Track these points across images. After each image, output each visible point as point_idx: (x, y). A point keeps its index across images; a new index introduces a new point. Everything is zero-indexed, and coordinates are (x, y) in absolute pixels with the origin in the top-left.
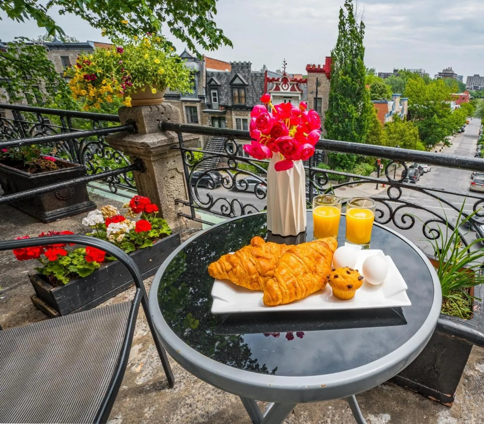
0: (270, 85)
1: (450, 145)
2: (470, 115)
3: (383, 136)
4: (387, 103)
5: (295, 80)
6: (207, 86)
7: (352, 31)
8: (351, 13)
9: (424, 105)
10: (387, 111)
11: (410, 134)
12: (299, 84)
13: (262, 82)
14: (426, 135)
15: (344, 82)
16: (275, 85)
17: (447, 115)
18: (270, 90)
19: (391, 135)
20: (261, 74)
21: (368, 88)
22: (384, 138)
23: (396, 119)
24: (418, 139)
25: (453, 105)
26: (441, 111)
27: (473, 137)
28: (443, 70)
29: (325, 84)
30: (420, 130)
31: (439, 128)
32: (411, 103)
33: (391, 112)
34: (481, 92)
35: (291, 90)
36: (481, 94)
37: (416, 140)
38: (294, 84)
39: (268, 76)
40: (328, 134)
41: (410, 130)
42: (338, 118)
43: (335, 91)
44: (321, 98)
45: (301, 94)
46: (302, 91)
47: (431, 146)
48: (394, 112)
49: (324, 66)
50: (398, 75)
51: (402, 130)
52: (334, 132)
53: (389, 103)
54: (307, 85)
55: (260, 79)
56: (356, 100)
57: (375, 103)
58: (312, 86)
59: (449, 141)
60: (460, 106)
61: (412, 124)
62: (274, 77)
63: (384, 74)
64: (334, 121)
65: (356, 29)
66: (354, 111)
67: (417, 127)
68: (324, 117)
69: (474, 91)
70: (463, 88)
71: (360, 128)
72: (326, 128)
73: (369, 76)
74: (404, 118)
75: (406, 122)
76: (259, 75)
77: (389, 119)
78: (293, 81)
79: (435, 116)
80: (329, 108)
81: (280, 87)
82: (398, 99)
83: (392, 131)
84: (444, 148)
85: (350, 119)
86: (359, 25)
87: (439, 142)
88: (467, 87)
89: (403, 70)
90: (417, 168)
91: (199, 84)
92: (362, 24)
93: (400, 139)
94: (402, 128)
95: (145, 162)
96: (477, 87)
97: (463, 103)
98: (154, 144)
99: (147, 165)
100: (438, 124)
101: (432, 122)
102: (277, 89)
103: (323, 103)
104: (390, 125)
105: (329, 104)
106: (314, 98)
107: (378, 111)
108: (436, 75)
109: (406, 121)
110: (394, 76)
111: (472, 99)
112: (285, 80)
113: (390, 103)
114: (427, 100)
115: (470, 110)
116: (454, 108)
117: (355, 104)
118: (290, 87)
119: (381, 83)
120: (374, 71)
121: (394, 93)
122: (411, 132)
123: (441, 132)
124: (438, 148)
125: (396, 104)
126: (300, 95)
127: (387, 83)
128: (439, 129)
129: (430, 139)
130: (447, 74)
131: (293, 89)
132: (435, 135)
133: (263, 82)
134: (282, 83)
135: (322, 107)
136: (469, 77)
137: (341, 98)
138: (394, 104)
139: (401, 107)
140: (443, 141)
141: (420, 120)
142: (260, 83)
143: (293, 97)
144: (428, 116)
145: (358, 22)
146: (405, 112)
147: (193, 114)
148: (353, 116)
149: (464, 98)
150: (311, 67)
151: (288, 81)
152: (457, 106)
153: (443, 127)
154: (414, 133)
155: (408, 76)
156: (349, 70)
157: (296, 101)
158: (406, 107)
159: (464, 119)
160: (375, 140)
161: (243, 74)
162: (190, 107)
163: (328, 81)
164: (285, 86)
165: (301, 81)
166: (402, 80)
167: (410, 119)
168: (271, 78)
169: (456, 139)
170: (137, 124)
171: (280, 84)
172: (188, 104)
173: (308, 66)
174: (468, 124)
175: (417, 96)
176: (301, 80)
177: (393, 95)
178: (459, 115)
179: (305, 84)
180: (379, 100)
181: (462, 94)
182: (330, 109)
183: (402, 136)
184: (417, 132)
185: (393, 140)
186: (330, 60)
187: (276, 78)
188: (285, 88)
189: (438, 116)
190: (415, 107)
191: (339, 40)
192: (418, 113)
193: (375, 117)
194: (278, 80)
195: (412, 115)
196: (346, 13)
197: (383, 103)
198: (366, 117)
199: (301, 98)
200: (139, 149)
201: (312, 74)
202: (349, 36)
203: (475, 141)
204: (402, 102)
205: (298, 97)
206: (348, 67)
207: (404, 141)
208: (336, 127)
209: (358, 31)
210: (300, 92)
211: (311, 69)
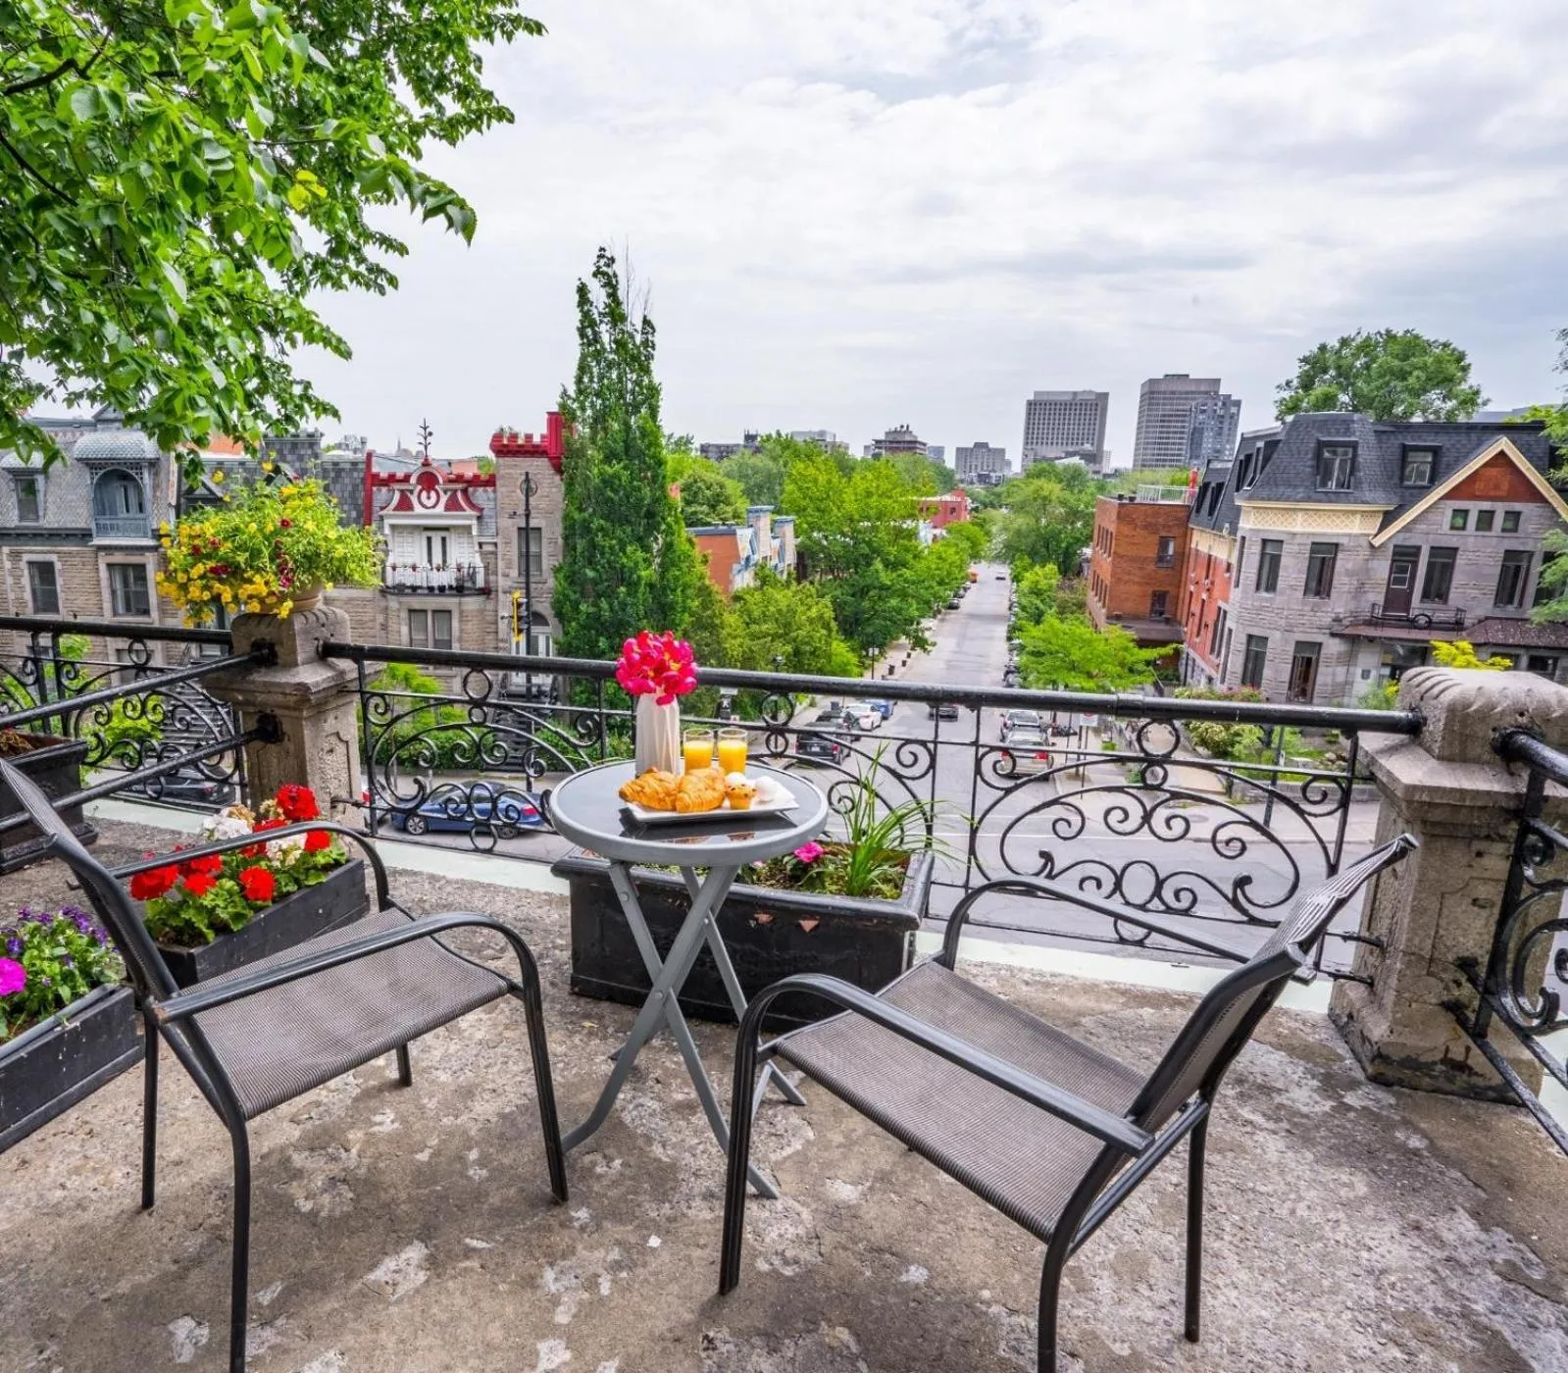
0: (381, 495)
1: (929, 648)
2: (976, 556)
3: (728, 630)
4: (734, 534)
5: (459, 479)
6: (183, 500)
7: (620, 344)
8: (613, 296)
9: (844, 535)
10: (737, 558)
11: (811, 621)
12: (471, 489)
13: (355, 487)
14: (857, 620)
15: (608, 482)
16: (397, 496)
17: (912, 562)
18: (382, 508)
19: (754, 627)
20: (354, 464)
21: (676, 496)
22: (735, 638)
23: (764, 579)
24: (834, 634)
25: (926, 532)
26: (893, 550)
27: (996, 618)
28: (887, 434)
29: (551, 489)
30: (838, 606)
31: (891, 596)
32: (805, 532)
33: (748, 559)
34: (998, 489)
35: (447, 508)
36: (999, 495)
37: (829, 636)
38: (455, 491)
39: (375, 469)
40: (566, 633)
41: (809, 609)
42: (596, 584)
43: (581, 510)
44: (539, 529)
45: (479, 518)
46: (481, 510)
47: (877, 651)
48: (757, 558)
49: (543, 437)
50: (758, 450)
51: (785, 609)
52: (584, 627)
53: (739, 532)
54: (495, 491)
55: (351, 477)
56: (645, 530)
57: (699, 534)
58: (509, 493)
59: (927, 634)
60: (944, 533)
61: (813, 590)
62: (392, 471)
63: (718, 447)
64: (583, 595)
65: (632, 337)
66: (642, 565)
67: (827, 601)
68: (551, 582)
69: (979, 489)
70: (947, 480)
71: (663, 613)
72: (559, 615)
73: (676, 456)
74: (789, 574)
75: (794, 586)
76: (348, 466)
77: (743, 581)
78: (451, 481)
79: (878, 565)
80: (564, 557)
81: (414, 499)
82: (765, 522)
83: (756, 614)
84: (913, 654)
85: (633, 586)
86: (639, 327)
87: (898, 638)
88: (958, 477)
89: (774, 435)
90: (840, 721)
91: (154, 496)
92: (646, 322)
93: (780, 636)
94: (783, 605)
95: (284, 720)
96: (988, 476)
97: (954, 524)
98: (317, 684)
99: (286, 727)
100: (889, 588)
101: (869, 581)
102: (405, 505)
103: (544, 541)
104: (747, 597)
105: (566, 544)
106: (520, 529)
107: (710, 558)
108: (866, 448)
109: (794, 583)
110: (748, 452)
111: (976, 509)
112: (428, 480)
113: (744, 534)
114: (852, 520)
115: (974, 544)
116: (930, 537)
117: (642, 542)
118: (444, 499)
119: (710, 477)
120: (688, 442)
121: (753, 502)
122: (813, 613)
123: (899, 611)
124: (894, 657)
125: (762, 534)
126: (474, 522)
127: (728, 475)
128: (894, 602)
129: (870, 630)
130: (899, 443)
131: (453, 505)
132: (885, 619)
133: (361, 487)
134: (419, 487)
135: (544, 554)
136: (959, 450)
137: (602, 529)
138: (756, 534)
139: (776, 543)
140: (908, 635)
141: (835, 579)
142: (350, 488)
143: (456, 527)
144: (856, 566)
145: (635, 320)
146: (791, 558)
147: (133, 588)
148: (639, 577)
149: (953, 510)
150: (505, 442)
151: (438, 482)
152: (937, 531)
153: (904, 595)
154: (821, 617)
155: (787, 453)
156: (620, 447)
157: (465, 540)
158: (792, 543)
159: (961, 568)
160: (707, 645)
161: (297, 465)
162: (124, 567)
163: (557, 478)
164: (429, 498)
165: (475, 481)
166: (771, 464)
167: (805, 577)
168: (384, 475)
169: (947, 627)
170: (277, 648)
171: (411, 492)
172: (118, 558)
173: (497, 437)
174: (974, 582)
175: (818, 510)
176: (476, 477)
177: (749, 511)
178: (945, 560)
179: (490, 489)
180: (709, 524)
181: (947, 498)
182: (569, 559)
183: (787, 625)
184: (829, 614)
185: (762, 641)
186: (559, 421)
187: (400, 475)
188: (429, 503)
189: (887, 564)
190: (818, 543)
191: (583, 368)
192: (828, 556)
193: (701, 578)
194: (406, 479)
195: (809, 562)
196: (599, 296)
197: (722, 534)
198: (677, 579)
199: (480, 530)
200: (285, 694)
201: (509, 460)
202: (611, 356)
203: (1002, 631)
204: (776, 530)
205: (468, 528)
206: (615, 441)
207: (795, 640)
208: (591, 610)
209: (638, 342)
210: (475, 513)
211: (506, 447)
